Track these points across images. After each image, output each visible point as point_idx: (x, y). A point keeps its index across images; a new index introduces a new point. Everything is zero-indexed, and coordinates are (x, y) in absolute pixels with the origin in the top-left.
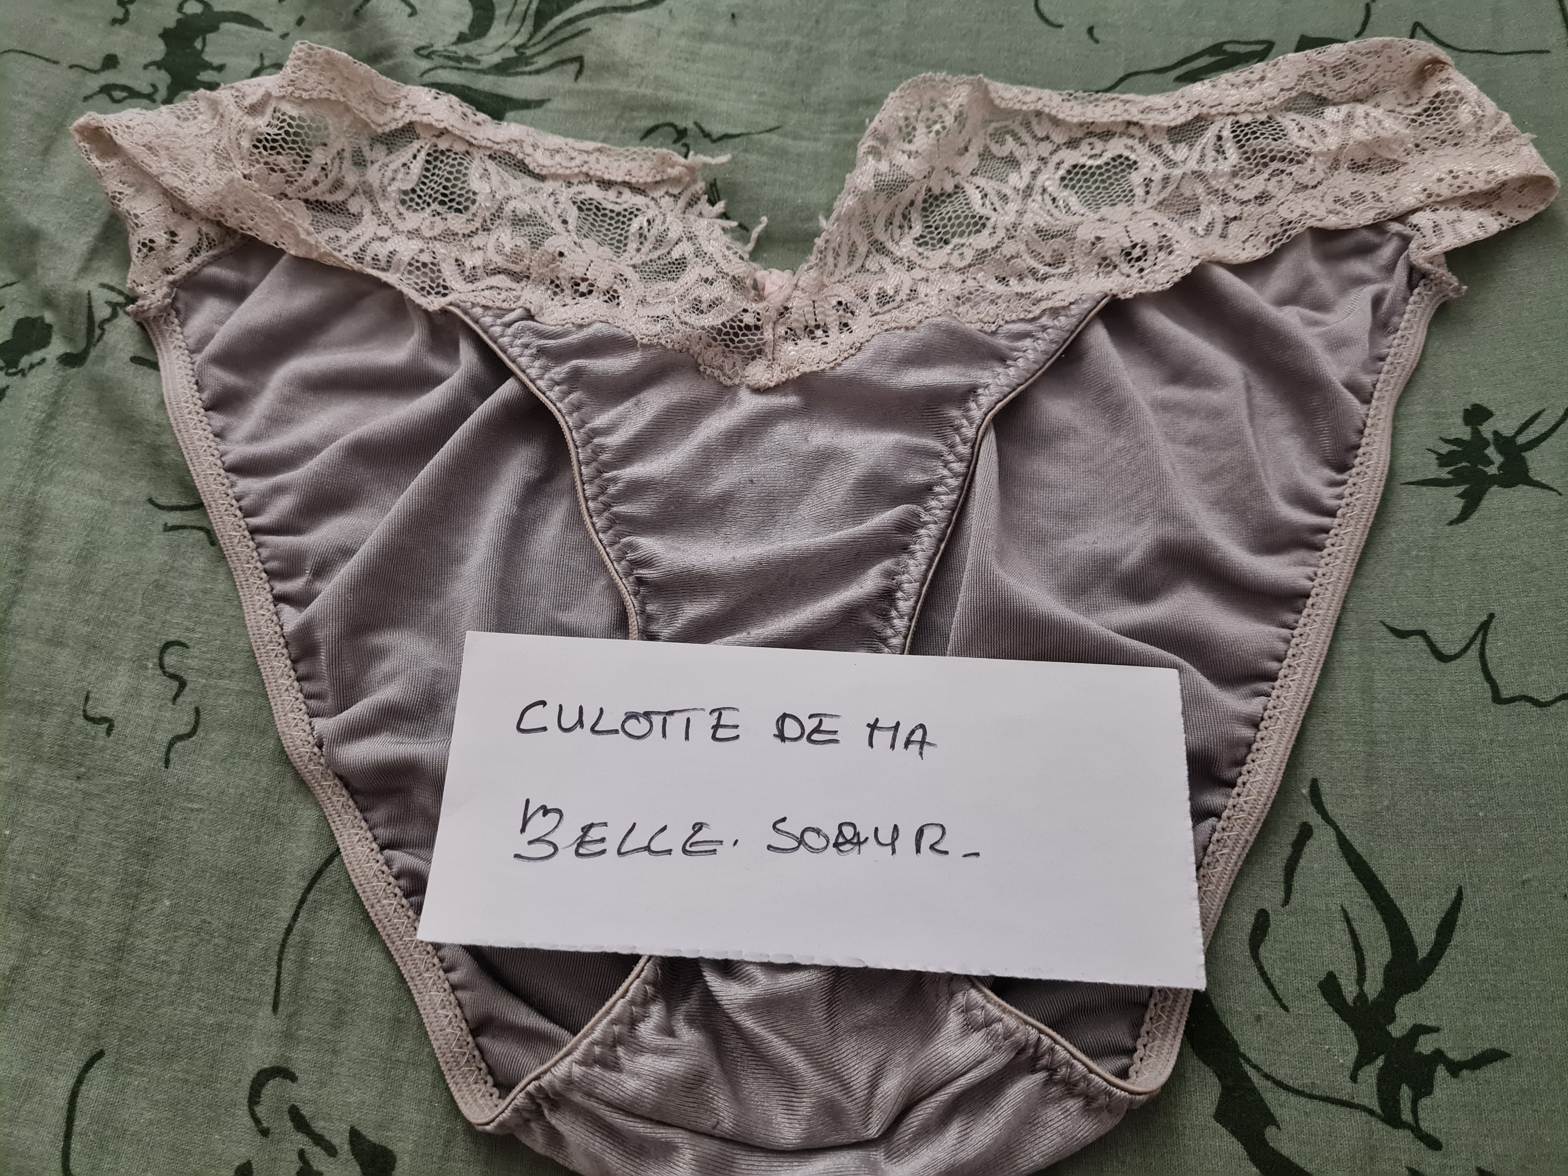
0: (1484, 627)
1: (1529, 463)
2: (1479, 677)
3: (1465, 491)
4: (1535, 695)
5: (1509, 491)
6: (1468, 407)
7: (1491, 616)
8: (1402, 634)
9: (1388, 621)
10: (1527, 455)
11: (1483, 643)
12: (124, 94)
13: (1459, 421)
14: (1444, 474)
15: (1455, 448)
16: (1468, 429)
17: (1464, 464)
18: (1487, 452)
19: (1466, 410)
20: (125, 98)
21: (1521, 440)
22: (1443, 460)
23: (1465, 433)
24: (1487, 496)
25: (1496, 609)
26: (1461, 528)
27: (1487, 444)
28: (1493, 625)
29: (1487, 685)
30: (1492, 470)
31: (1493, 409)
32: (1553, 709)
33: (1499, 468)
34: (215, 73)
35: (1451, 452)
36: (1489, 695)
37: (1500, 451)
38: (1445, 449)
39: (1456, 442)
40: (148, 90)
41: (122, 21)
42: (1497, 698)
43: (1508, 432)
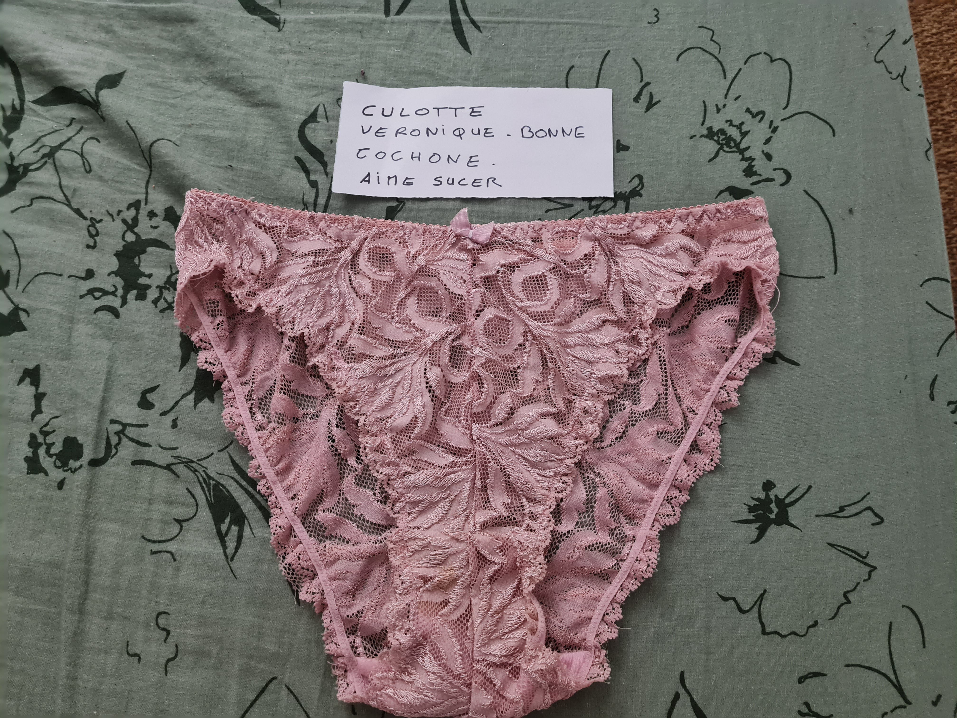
0: (762, 596)
1: (789, 514)
2: (757, 622)
3: (759, 526)
4: (780, 632)
5: (780, 527)
6: (765, 481)
7: (765, 591)
8: (725, 599)
9: (720, 592)
10: (789, 509)
11: (760, 605)
12: (101, 294)
13: (760, 488)
14: (751, 517)
15: (757, 503)
16: (764, 493)
17: (761, 512)
18: (771, 506)
19: (764, 483)
20: (101, 296)
21: (787, 501)
22: (751, 509)
23: (762, 495)
24: (769, 529)
25: (767, 587)
26: (756, 545)
27: (771, 501)
28: (765, 596)
29: (760, 625)
30: (773, 516)
31: (776, 483)
32: (787, 639)
33: (776, 515)
34: (147, 279)
35: (755, 505)
36: (760, 630)
37: (777, 506)
38: (752, 503)
39: (758, 499)
40: (112, 289)
41: (94, 247)
42: (764, 632)
43: (781, 497)
